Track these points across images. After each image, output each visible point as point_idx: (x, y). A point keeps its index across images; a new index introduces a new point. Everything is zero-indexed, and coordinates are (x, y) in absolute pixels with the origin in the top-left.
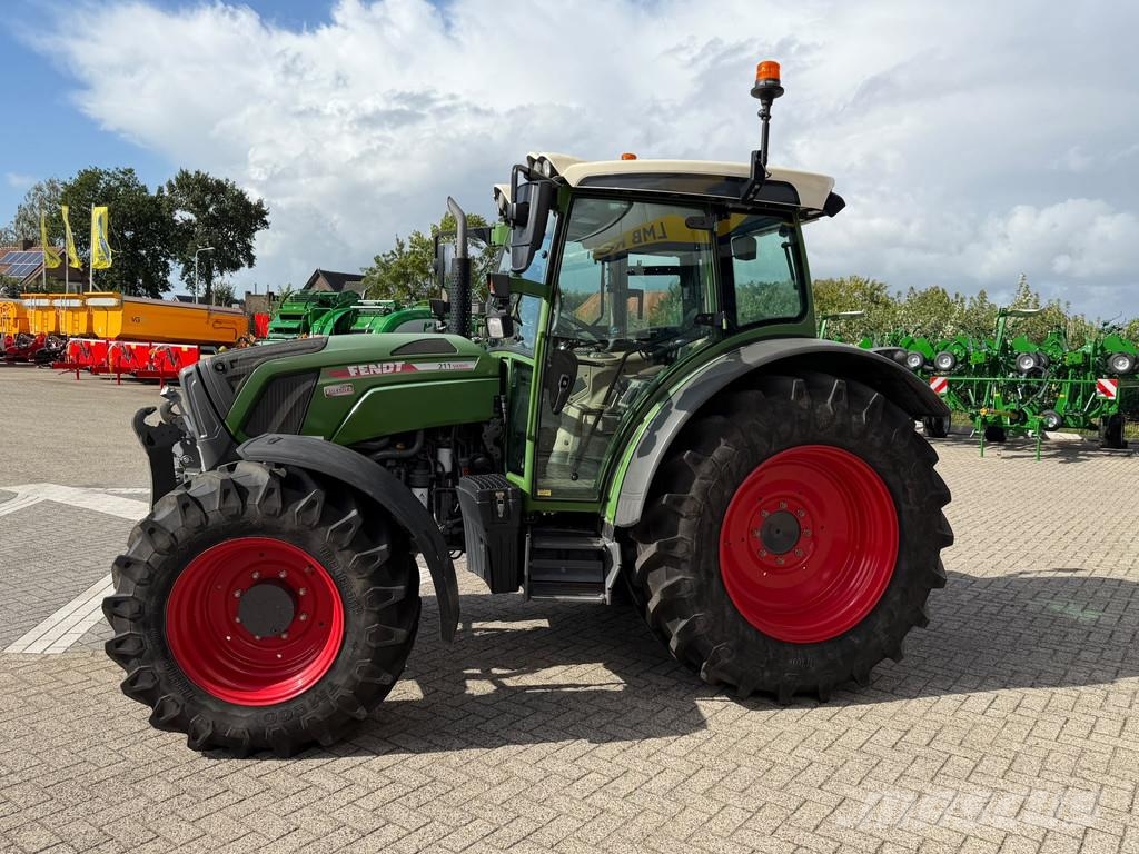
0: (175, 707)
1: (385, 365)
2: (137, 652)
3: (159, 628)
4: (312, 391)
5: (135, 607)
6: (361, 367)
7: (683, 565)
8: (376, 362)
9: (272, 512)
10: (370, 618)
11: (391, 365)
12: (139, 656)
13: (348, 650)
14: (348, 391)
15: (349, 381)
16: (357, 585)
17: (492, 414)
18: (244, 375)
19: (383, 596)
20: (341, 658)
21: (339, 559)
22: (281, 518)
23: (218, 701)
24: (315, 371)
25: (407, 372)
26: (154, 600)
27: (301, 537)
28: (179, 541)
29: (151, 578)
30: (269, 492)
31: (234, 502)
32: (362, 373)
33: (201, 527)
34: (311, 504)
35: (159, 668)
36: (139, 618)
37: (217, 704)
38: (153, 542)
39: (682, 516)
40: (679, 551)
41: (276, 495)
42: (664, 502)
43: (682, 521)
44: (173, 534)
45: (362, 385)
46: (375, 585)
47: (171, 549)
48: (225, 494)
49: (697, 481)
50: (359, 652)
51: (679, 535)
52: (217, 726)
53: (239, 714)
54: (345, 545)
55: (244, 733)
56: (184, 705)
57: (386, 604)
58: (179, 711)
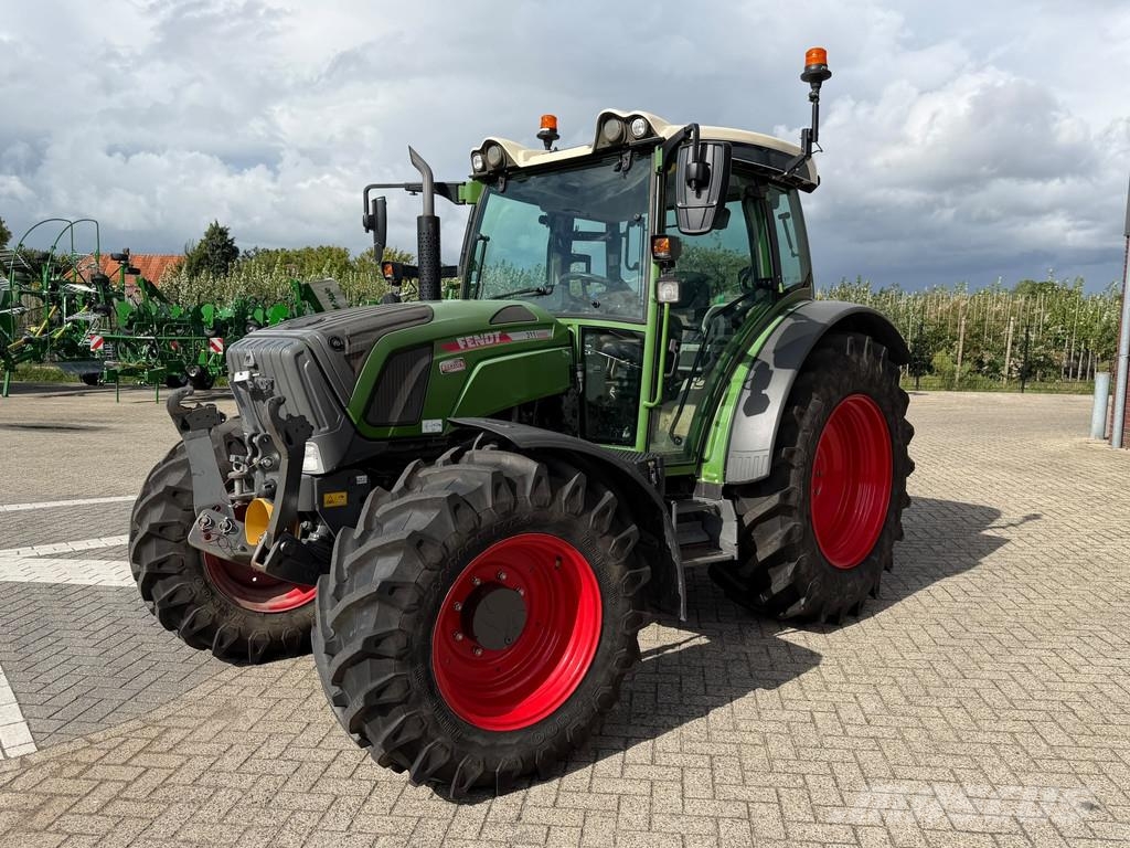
0: (443, 753)
1: (486, 335)
2: (403, 697)
3: (426, 660)
4: (428, 368)
5: (402, 641)
6: (468, 338)
7: (794, 512)
8: (480, 332)
9: (542, 504)
10: (626, 605)
11: (491, 335)
12: (405, 701)
13: (607, 644)
14: (460, 367)
15: (459, 355)
16: (616, 572)
17: (568, 385)
18: (364, 351)
19: (635, 579)
20: (599, 654)
21: (600, 546)
22: (550, 509)
23: (486, 734)
24: (428, 346)
25: (505, 343)
26: (421, 629)
27: (566, 529)
28: (451, 551)
29: (420, 602)
30: (538, 480)
31: (505, 497)
32: (470, 345)
33: (474, 531)
34: (575, 489)
35: (426, 710)
36: (407, 653)
37: (485, 736)
38: (422, 557)
39: (793, 467)
40: (793, 500)
41: (544, 483)
42: (783, 455)
43: (793, 471)
44: (444, 544)
45: (472, 359)
46: (630, 569)
47: (442, 563)
48: (496, 488)
49: (800, 434)
50: (616, 643)
51: (791, 485)
52: (487, 763)
53: (508, 742)
54: (605, 531)
55: (517, 762)
56: (453, 749)
57: (637, 587)
58: (448, 757)
